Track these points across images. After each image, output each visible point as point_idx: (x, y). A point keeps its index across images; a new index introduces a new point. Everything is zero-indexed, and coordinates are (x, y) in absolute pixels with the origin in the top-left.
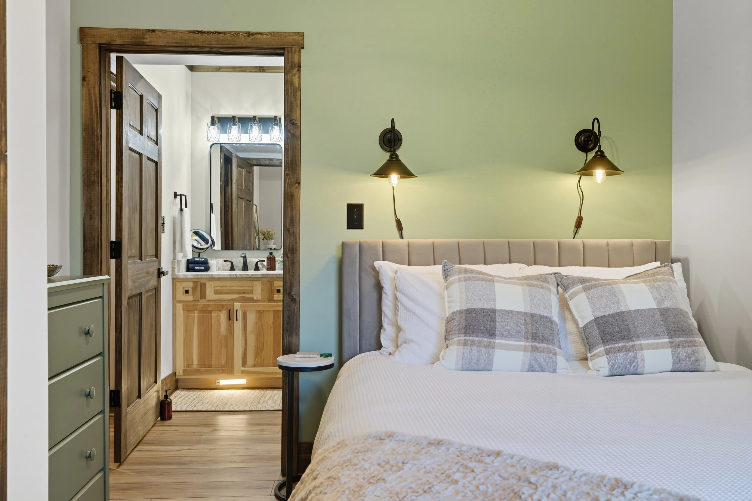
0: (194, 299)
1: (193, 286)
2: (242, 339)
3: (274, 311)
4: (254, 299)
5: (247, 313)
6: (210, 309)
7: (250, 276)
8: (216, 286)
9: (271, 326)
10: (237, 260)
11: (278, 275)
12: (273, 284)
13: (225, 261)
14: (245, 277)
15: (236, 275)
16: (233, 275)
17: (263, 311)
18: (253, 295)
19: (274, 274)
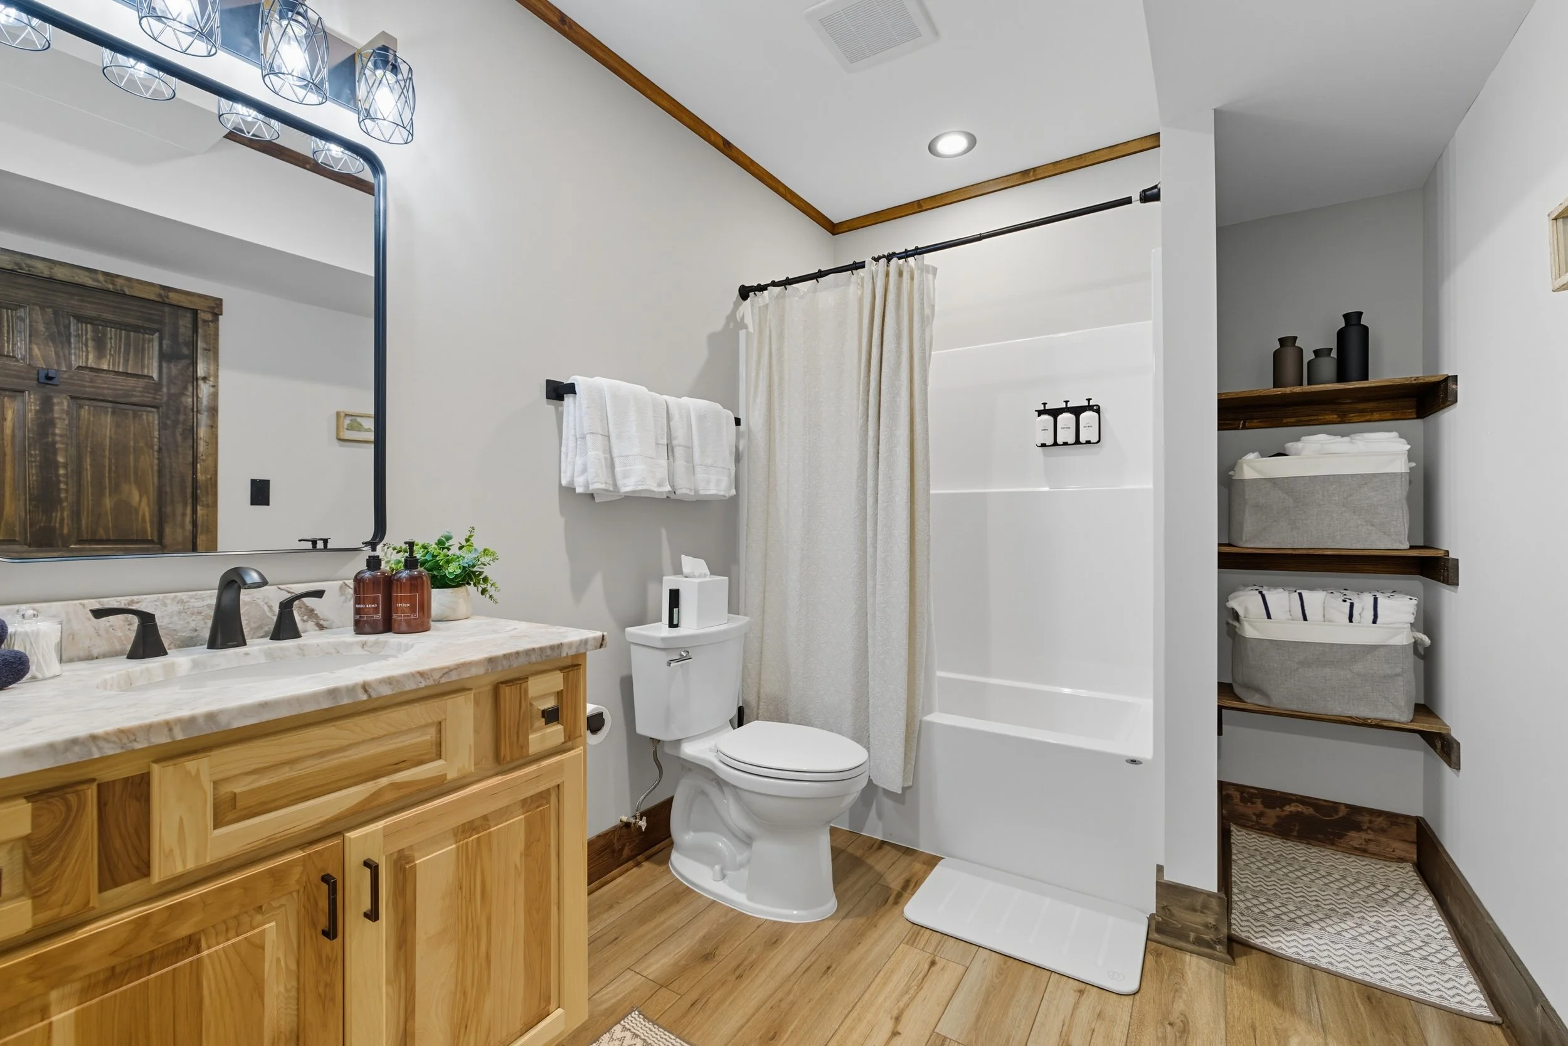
0: (45, 916)
1: (35, 826)
2: (387, 994)
3: (524, 801)
4: (449, 777)
5: (416, 855)
6: (184, 930)
7: (437, 676)
8: (227, 780)
9: (516, 866)
10: (168, 602)
11: (549, 652)
12: (526, 691)
13: (98, 614)
14: (414, 687)
15: (365, 687)
16: (351, 690)
17: (485, 818)
18: (440, 762)
19: (534, 649)
